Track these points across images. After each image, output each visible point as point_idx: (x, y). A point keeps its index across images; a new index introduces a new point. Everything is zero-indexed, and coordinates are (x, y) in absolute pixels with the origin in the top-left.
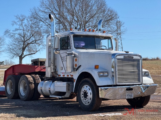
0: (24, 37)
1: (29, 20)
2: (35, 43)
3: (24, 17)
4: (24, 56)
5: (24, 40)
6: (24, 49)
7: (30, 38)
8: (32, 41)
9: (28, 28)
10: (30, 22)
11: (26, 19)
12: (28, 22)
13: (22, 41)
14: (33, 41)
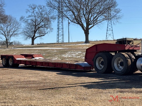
0: (35, 22)
1: (39, 8)
2: (44, 27)
3: (35, 6)
4: (36, 38)
5: (36, 24)
6: (35, 32)
7: (40, 23)
8: (41, 25)
9: (39, 15)
10: (40, 10)
11: (37, 8)
12: (39, 10)
13: (34, 25)
14: (43, 25)
